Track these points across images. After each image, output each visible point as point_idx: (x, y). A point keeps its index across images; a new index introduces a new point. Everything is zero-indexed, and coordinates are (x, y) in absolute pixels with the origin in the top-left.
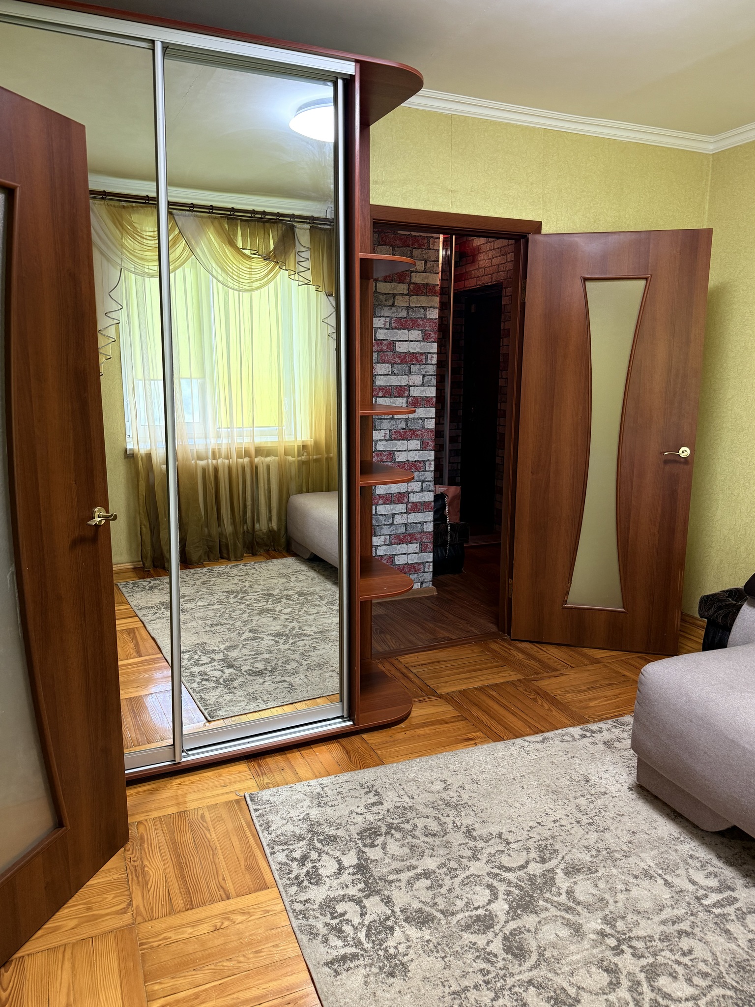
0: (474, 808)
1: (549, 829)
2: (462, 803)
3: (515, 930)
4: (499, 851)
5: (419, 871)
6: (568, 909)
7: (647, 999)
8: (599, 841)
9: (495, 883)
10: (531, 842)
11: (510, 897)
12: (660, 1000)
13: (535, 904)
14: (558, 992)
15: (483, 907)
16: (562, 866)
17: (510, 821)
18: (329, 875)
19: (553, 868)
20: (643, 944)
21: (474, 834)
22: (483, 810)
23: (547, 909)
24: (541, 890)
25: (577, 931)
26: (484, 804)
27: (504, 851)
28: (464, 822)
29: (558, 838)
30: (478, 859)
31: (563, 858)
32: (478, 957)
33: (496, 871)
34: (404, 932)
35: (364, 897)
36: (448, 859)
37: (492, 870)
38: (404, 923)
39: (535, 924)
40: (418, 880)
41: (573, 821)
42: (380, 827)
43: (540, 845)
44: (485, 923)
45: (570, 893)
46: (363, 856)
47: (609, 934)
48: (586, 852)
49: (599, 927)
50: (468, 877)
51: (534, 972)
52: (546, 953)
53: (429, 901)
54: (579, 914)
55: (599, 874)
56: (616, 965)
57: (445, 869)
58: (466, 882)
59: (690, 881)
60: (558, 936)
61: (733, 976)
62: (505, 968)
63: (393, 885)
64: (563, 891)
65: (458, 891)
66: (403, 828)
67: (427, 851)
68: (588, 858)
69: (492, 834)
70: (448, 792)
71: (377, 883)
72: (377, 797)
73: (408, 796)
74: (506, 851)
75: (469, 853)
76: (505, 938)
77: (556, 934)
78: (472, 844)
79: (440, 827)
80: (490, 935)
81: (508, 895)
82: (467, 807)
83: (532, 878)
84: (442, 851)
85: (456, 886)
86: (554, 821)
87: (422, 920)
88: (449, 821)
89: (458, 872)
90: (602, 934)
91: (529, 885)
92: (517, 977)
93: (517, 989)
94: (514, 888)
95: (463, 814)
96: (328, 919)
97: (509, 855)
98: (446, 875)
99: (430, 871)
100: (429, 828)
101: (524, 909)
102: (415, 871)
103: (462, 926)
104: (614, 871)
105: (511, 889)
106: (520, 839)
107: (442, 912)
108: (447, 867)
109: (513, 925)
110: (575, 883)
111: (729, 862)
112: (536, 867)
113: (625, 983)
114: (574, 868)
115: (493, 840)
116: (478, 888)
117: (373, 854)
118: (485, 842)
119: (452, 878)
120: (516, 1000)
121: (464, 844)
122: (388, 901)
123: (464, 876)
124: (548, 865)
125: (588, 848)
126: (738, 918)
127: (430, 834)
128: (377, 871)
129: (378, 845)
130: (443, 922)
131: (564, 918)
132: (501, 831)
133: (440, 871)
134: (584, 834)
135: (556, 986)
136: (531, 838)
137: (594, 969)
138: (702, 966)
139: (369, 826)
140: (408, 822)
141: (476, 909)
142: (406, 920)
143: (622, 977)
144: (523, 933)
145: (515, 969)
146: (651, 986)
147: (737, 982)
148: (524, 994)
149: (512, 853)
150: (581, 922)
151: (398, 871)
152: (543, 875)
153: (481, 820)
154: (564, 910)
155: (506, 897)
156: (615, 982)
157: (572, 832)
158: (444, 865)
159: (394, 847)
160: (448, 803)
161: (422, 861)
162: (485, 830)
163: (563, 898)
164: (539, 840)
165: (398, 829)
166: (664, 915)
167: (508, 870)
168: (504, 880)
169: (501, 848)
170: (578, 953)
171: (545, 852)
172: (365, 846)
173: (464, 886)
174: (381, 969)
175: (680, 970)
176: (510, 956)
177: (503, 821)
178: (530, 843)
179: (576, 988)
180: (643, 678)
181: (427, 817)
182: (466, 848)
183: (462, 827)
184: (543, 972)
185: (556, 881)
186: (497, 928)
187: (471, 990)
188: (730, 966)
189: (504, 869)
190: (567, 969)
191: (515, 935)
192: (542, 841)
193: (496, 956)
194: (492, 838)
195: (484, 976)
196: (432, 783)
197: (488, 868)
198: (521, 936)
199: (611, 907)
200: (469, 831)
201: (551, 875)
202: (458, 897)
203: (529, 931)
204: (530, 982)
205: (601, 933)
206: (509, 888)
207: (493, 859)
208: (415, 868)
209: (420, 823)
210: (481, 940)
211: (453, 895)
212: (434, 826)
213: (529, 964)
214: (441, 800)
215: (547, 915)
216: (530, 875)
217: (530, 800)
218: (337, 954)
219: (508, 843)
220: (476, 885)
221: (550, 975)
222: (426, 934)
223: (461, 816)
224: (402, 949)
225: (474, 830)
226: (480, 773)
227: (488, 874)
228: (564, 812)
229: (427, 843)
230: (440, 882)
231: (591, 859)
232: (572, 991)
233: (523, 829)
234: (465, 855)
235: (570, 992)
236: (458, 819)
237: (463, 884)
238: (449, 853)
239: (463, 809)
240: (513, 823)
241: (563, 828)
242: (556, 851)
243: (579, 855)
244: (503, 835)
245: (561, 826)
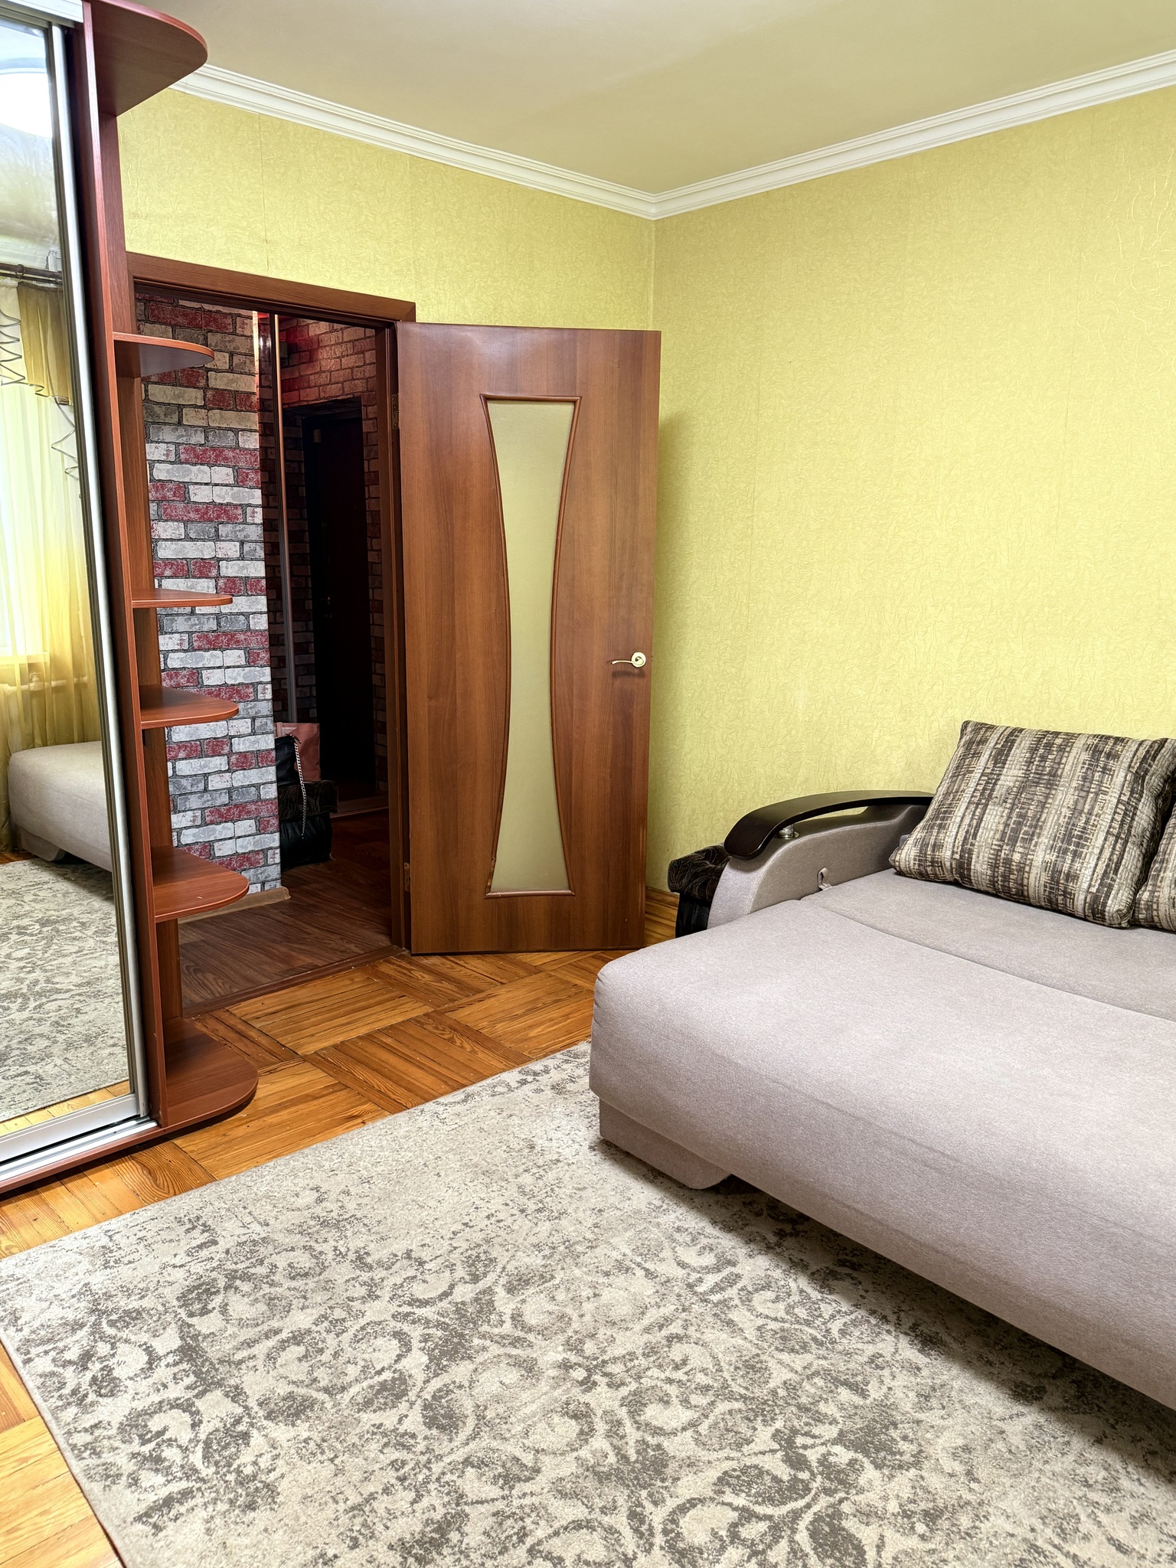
0: (366, 1221)
1: (481, 1230)
2: (347, 1216)
3: (440, 1390)
4: (408, 1278)
5: (284, 1335)
6: (516, 1342)
7: (632, 1443)
8: (554, 1232)
9: (406, 1327)
10: (456, 1254)
11: (429, 1343)
12: (649, 1438)
13: (467, 1345)
14: (509, 1465)
15: (390, 1367)
16: (503, 1281)
17: (422, 1229)
18: (131, 1375)
19: (490, 1287)
20: (622, 1367)
21: (369, 1260)
22: (379, 1222)
23: (484, 1349)
24: (475, 1323)
25: (530, 1370)
26: (381, 1211)
27: (415, 1277)
28: (351, 1246)
29: (495, 1241)
30: (378, 1297)
31: (504, 1268)
32: (386, 1445)
33: (406, 1309)
34: (266, 1436)
35: (196, 1396)
36: (330, 1308)
37: (400, 1310)
38: (265, 1423)
39: (469, 1375)
40: (284, 1350)
41: (515, 1212)
42: (214, 1280)
43: (469, 1257)
44: (394, 1390)
45: (517, 1318)
46: (189, 1332)
47: (575, 1364)
48: (537, 1253)
49: (560, 1358)
50: (363, 1328)
51: (472, 1445)
52: (487, 1413)
53: (304, 1378)
54: (530, 1345)
55: (556, 1281)
56: (587, 1405)
57: (326, 1324)
58: (361, 1336)
59: (679, 1264)
60: (503, 1384)
61: (740, 1381)
62: (429, 1450)
63: (244, 1366)
64: (507, 1318)
65: (349, 1353)
66: (253, 1274)
67: (295, 1302)
68: (540, 1261)
69: (396, 1256)
70: (324, 1204)
71: (217, 1370)
72: (206, 1234)
73: (259, 1223)
74: (419, 1277)
75: (363, 1291)
76: (426, 1407)
77: (501, 1382)
78: (365, 1276)
79: (315, 1261)
80: (403, 1406)
81: (426, 1341)
82: (355, 1221)
83: (460, 1309)
84: (319, 1298)
85: (345, 1345)
86: (488, 1217)
87: (294, 1409)
88: (328, 1248)
89: (348, 1324)
90: (566, 1366)
91: (457, 1319)
92: (447, 1460)
93: (448, 1477)
94: (435, 1329)
95: (349, 1234)
96: (136, 1447)
97: (424, 1281)
98: (328, 1331)
99: (303, 1332)
100: (296, 1265)
101: (451, 1356)
102: (278, 1337)
103: (358, 1404)
104: (577, 1272)
105: (431, 1331)
106: (439, 1253)
107: (326, 1390)
108: (330, 1319)
109: (436, 1384)
110: (524, 1301)
111: (728, 1228)
112: (465, 1291)
113: (601, 1427)
114: (520, 1280)
115: (398, 1264)
116: (380, 1342)
117: (207, 1324)
118: (386, 1269)
119: (338, 1335)
120: (448, 1494)
121: (353, 1279)
122: (236, 1394)
123: (357, 1327)
124: (482, 1285)
125: (538, 1247)
126: (742, 1301)
127: (299, 1274)
128: (213, 1352)
129: (214, 1308)
130: (329, 1405)
131: (510, 1356)
132: (410, 1248)
133: (318, 1329)
134: (531, 1228)
135: (504, 1458)
136: (455, 1248)
137: (556, 1419)
138: (701, 1379)
139: (198, 1282)
140: (261, 1262)
141: (379, 1373)
142: (268, 1417)
143: (596, 1420)
144: (452, 1392)
145: (446, 1447)
146: (636, 1422)
147: (747, 1389)
148: (459, 1482)
149: (427, 1277)
150: (534, 1356)
151: (249, 1344)
152: (477, 1300)
153: (378, 1237)
154: (510, 1344)
155: (423, 1344)
156: (586, 1430)
157: (515, 1227)
158: (325, 1317)
159: (240, 1307)
160: (324, 1221)
161: (288, 1319)
162: (385, 1252)
163: (507, 1328)
164: (467, 1250)
165: (246, 1277)
166: (647, 1321)
167: (424, 1303)
168: (419, 1320)
169: (411, 1273)
170: (534, 1402)
171: (477, 1265)
172: (191, 1315)
173: (358, 1342)
174: (231, 1502)
175: (673, 1390)
176: (435, 1432)
177: (412, 1232)
178: (455, 1257)
179: (533, 1452)
180: (601, 985)
181: (293, 1249)
182: (357, 1285)
183: (350, 1253)
184: (486, 1440)
185: (496, 1304)
186: (412, 1394)
187: (379, 1496)
188: (737, 1368)
189: (418, 1304)
190: (519, 1429)
191: (441, 1397)
192: (471, 1249)
193: (413, 1436)
194: (397, 1260)
195: (397, 1470)
196: (297, 1195)
197: (393, 1308)
198: (449, 1397)
199: (576, 1325)
200: (360, 1258)
201: (487, 1298)
202: (349, 1362)
203: (460, 1387)
204: (467, 1462)
205: (564, 1365)
206: (427, 1331)
207: (400, 1292)
208: (277, 1332)
209: (282, 1261)
210: (389, 1419)
211: (341, 1360)
212: (304, 1261)
213: (462, 1436)
214: (312, 1218)
215: (486, 1357)
216: (457, 1303)
217: (450, 1191)
218: (156, 1498)
219: (421, 1263)
220: (376, 1337)
221: (495, 1444)
222: (303, 1429)
223: (345, 1237)
224: (264, 1463)
225: (367, 1254)
226: (372, 1165)
227: (393, 1316)
228: (501, 1200)
229: (295, 1289)
230: (320, 1345)
231: (544, 1262)
232: (528, 1459)
233: (442, 1237)
234: (356, 1295)
235: (525, 1461)
236: (342, 1242)
237: (356, 1340)
238: (331, 1298)
239: (348, 1227)
240: (428, 1231)
241: (501, 1224)
242: (493, 1261)
243: (527, 1260)
244: (413, 1253)
245: (498, 1221)
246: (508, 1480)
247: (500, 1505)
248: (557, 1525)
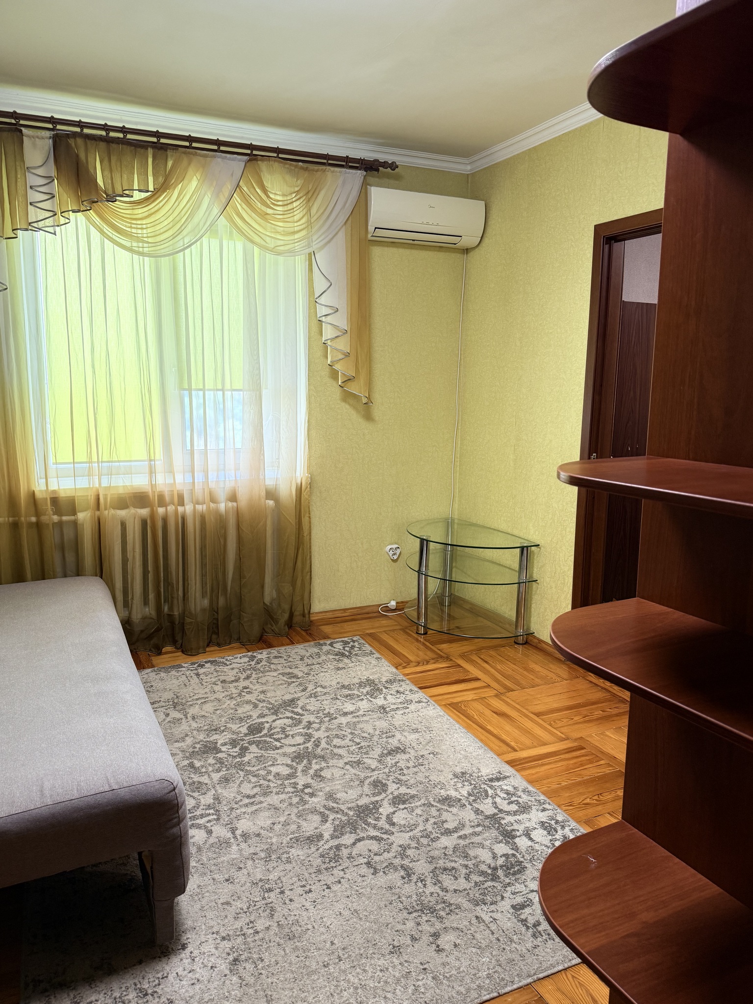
1: (319, 881)
2: (415, 914)
4: (379, 855)
5: (456, 835)
6: (331, 809)
8: (271, 869)
9: (387, 827)
10: (344, 866)
13: (357, 812)
15: (399, 809)
16: (322, 843)
17: (361, 891)
18: (536, 830)
19: (332, 839)
21: (402, 873)
23: (349, 809)
24: (349, 821)
27: (376, 854)
28: (414, 888)
29: (312, 870)
30: (400, 846)
31: (317, 850)
32: (406, 781)
33: (385, 836)
34: (460, 793)
35: (497, 814)
36: (430, 845)
37: (388, 836)
38: (461, 798)
39: (361, 799)
40: (455, 827)
41: (287, 893)
42: (506, 876)
43: (336, 861)
44: (398, 800)
45: (325, 820)
46: (512, 845)
47: (307, 794)
49: (313, 799)
50: (412, 830)
51: (369, 775)
52: (358, 783)
53: (444, 813)
54: (324, 806)
55: (290, 837)
57: (432, 837)
58: (412, 827)
60: (346, 792)
62: (389, 776)
63: (476, 823)
64: (330, 822)
65: (420, 820)
66: (480, 875)
67: (451, 853)
69: (384, 872)
70: (432, 930)
71: (490, 824)
72: (523, 917)
73: (484, 921)
74: (372, 854)
75: (409, 852)
76: (385, 791)
78: (406, 862)
79: (439, 878)
80: (396, 793)
81: (378, 818)
82: (409, 907)
83: (354, 830)
84: (436, 853)
85: (422, 823)
86: (310, 891)
87: (447, 801)
88: (430, 888)
89: (420, 834)
90: (312, 795)
91: (358, 825)
92: (382, 772)
93: (382, 767)
94: (372, 823)
95: (414, 896)
96: (520, 800)
97: (370, 851)
98: (431, 832)
99: (445, 835)
100: (452, 878)
101: (367, 808)
102: (459, 834)
103: (417, 797)
104: (274, 840)
106: (355, 869)
107: (433, 806)
109: (378, 798)
110: (316, 828)
112: (347, 840)
114: (312, 841)
115: (384, 865)
116: (403, 822)
117: (502, 849)
118: (392, 863)
119: (426, 830)
121: (414, 861)
122: (477, 812)
123: (414, 832)
124: (335, 842)
125: (289, 861)
127: (450, 870)
128: (494, 833)
129: (501, 857)
130: (431, 800)
131: (337, 803)
132: (373, 876)
133: (437, 835)
136: (343, 870)
139: (518, 876)
140: (476, 883)
141: (405, 808)
142: (460, 800)
143: (312, 773)
144: (371, 793)
145: (380, 776)
146: (296, 770)
149: (367, 853)
151: (475, 834)
152: (342, 834)
153: (394, 891)
154: (335, 808)
156: (318, 771)
157: (295, 879)
158: (433, 840)
159: (485, 855)
160: (432, 913)
161: (455, 843)
162: (391, 877)
163: (332, 816)
164: (336, 867)
165: (483, 873)
167: (373, 838)
168: (379, 829)
169: (377, 858)
171: (334, 857)
172: (514, 855)
174: (471, 775)
176: (384, 782)
177: (368, 889)
178: (346, 863)
181: (455, 891)
182: (412, 857)
183: (415, 880)
184: (362, 775)
185: (332, 829)
186: (391, 796)
189: (378, 838)
191: (378, 793)
192: (333, 867)
193: (393, 782)
194: (384, 868)
196: (455, 945)
197: (392, 838)
198: (374, 792)
200: (409, 875)
201: (336, 833)
202: (420, 816)
203: (367, 795)
204: (373, 770)
206: (376, 823)
207: (387, 847)
208: (460, 837)
209: (462, 883)
210: (403, 790)
211: (424, 817)
212: (447, 881)
213: (372, 779)
214: (441, 918)
215: (350, 804)
216: (355, 833)
218: (504, 781)
219: (368, 864)
220: (405, 825)
221: (360, 773)
222: (443, 793)
224: (460, 785)
225: (403, 878)
227: (393, 833)
228: (292, 906)
229: (452, 861)
230: (436, 826)
234: (413, 850)
236: (421, 890)
237: (416, 826)
238: (429, 851)
239: (414, 904)
240: (357, 888)
241: (304, 883)
242: (322, 856)
243: (300, 853)
244: (372, 872)
245: (304, 886)
246: (359, 763)
247: (364, 756)
248: (347, 749)
